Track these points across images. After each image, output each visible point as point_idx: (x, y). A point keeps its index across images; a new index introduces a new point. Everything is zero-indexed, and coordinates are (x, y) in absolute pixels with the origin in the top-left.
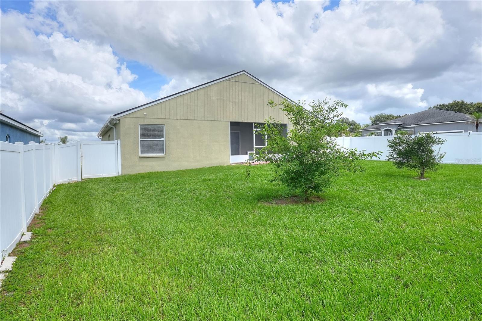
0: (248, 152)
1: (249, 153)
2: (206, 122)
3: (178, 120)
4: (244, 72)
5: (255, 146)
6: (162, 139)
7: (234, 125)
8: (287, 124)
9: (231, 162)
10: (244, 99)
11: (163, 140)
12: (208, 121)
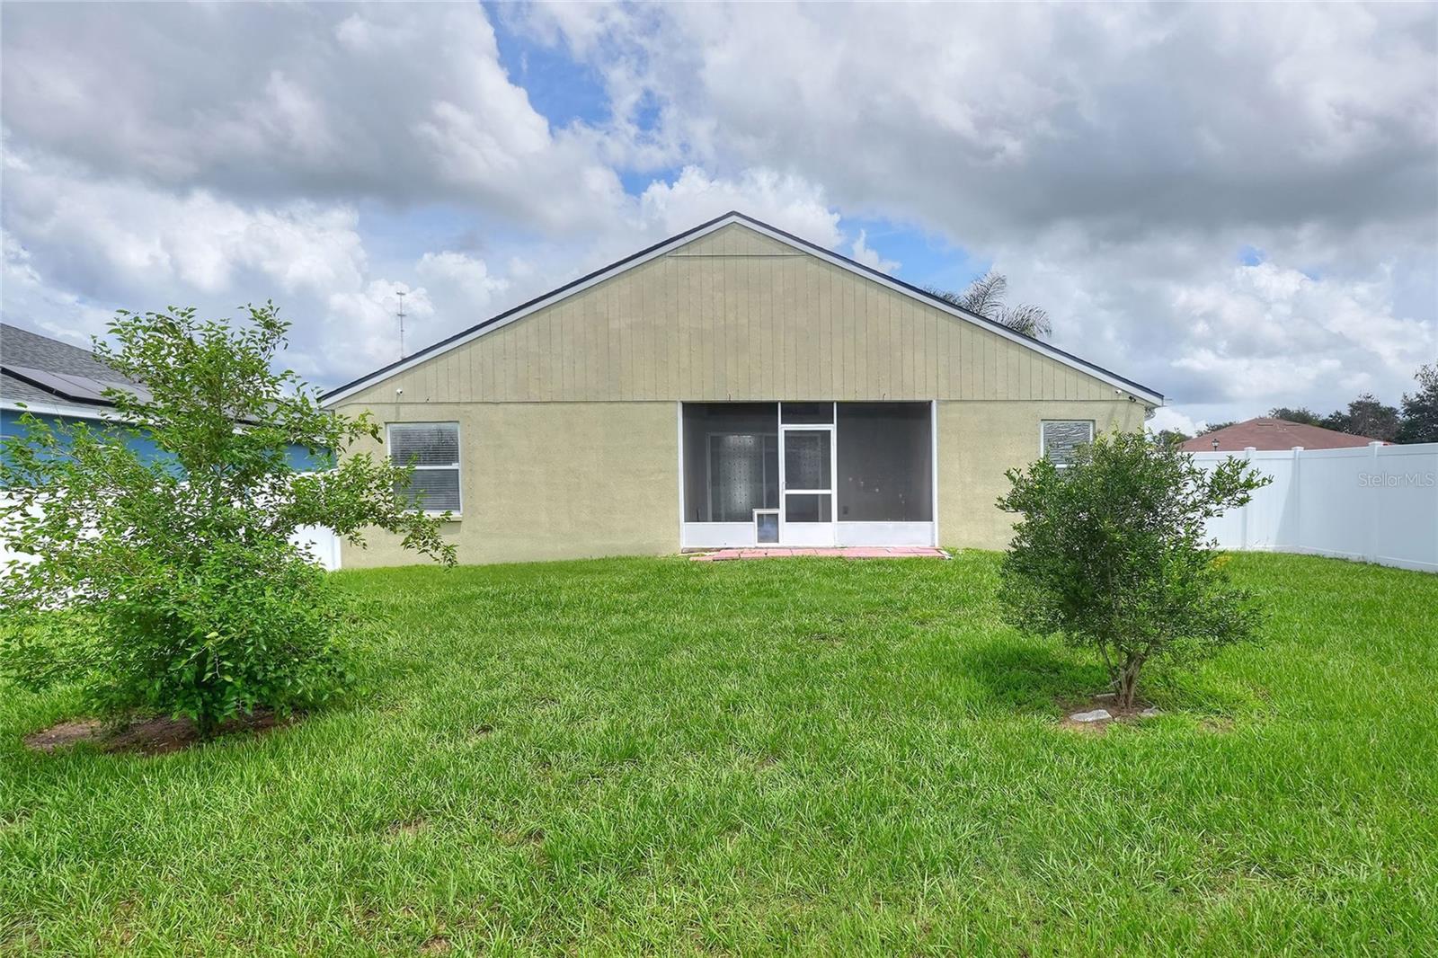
0: (756, 512)
1: (759, 516)
2: (592, 406)
3: (501, 406)
4: (734, 218)
5: (783, 492)
6: (454, 466)
7: (697, 413)
8: (930, 402)
9: (684, 544)
10: (737, 319)
11: (457, 470)
12: (598, 404)
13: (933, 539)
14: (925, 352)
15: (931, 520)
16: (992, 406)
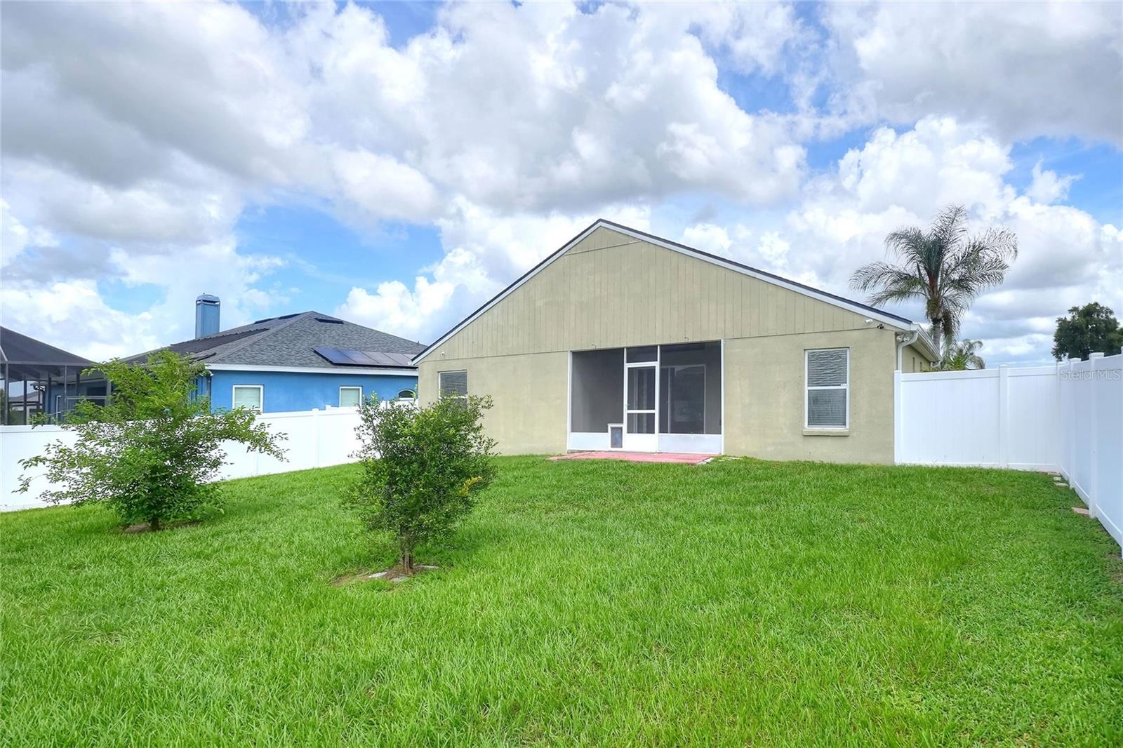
0: (610, 426)
1: (612, 428)
3: (485, 359)
4: (600, 224)
5: (626, 412)
7: (582, 358)
8: (720, 341)
9: (570, 447)
10: (601, 292)
13: (721, 449)
14: (717, 302)
15: (721, 434)
16: (765, 340)
